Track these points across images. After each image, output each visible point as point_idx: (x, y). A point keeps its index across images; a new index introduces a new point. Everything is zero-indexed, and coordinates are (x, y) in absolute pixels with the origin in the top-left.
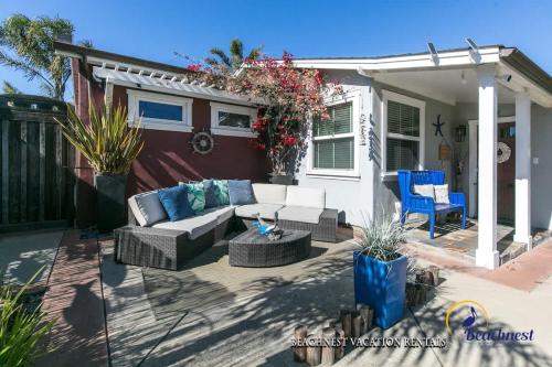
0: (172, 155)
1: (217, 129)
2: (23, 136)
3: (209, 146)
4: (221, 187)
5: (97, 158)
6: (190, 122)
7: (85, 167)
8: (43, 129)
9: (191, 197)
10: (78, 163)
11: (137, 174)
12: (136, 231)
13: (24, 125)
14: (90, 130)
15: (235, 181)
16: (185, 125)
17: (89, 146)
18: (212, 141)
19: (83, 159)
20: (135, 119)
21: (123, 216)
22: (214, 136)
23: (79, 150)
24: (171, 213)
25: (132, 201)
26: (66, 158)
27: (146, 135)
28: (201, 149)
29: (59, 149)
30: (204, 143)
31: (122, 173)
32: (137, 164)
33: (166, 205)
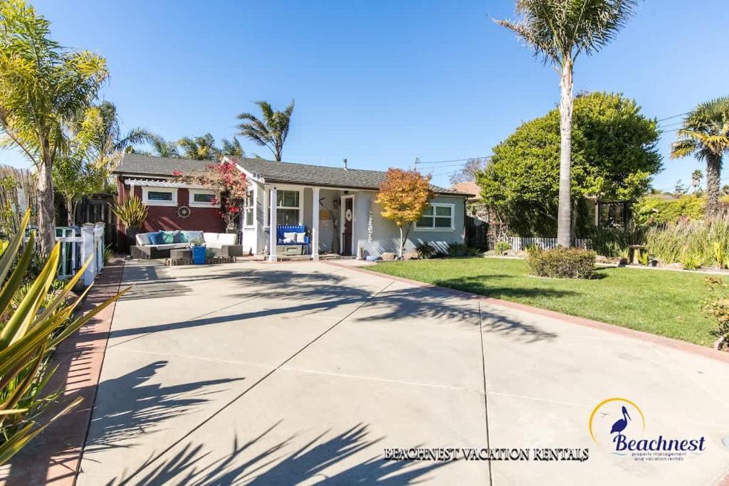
0: (165, 219)
1: (193, 203)
2: (95, 211)
3: (187, 213)
4: (185, 234)
5: (126, 221)
6: (176, 201)
7: (121, 225)
8: (103, 208)
9: (164, 237)
10: (118, 222)
11: (147, 228)
12: (137, 246)
13: (95, 207)
14: (124, 208)
15: (191, 231)
16: (174, 202)
17: (123, 215)
18: (190, 211)
19: (121, 221)
20: (146, 201)
21: (134, 242)
22: (191, 208)
23: (119, 217)
24: (153, 242)
25: (137, 236)
26: (112, 221)
27: (151, 210)
28: (183, 215)
29: (110, 217)
30: (184, 212)
31: (138, 228)
32: (146, 223)
33: (152, 239)
